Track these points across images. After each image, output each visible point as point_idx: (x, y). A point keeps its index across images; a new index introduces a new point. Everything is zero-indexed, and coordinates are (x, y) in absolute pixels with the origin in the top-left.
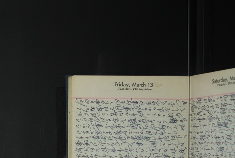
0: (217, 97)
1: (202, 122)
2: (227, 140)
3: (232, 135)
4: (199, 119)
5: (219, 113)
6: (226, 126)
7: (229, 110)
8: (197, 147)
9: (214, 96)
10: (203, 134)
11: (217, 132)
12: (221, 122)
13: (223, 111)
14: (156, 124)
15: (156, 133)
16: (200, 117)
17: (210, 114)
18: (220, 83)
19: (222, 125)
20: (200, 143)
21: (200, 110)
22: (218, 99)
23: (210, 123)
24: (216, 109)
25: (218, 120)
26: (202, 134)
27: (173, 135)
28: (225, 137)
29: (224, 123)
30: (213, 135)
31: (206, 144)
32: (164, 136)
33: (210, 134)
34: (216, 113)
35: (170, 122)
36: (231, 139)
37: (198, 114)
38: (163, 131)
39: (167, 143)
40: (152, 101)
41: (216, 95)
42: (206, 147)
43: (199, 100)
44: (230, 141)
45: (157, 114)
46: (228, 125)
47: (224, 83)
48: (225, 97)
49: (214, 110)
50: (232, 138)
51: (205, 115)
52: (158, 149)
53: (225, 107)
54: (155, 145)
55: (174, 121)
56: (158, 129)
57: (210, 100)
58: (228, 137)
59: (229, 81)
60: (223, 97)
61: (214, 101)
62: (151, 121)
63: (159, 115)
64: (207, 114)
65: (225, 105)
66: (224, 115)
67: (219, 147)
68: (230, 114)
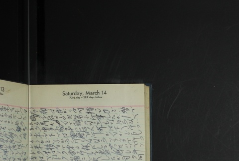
0: (69, 109)
1: (49, 132)
2: (83, 150)
3: (89, 145)
4: (44, 129)
5: (73, 124)
6: (81, 137)
7: (85, 122)
8: (42, 156)
9: (66, 107)
10: (51, 143)
11: (70, 143)
12: (75, 133)
13: (78, 123)
14: (7, 131)
15: (7, 141)
16: (45, 127)
17: (60, 124)
18: (73, 96)
19: (76, 136)
20: (46, 152)
21: (46, 120)
22: (70, 111)
23: (61, 133)
24: (67, 120)
25: (70, 131)
26: (48, 143)
27: (19, 144)
28: (81, 147)
29: (79, 134)
30: (65, 145)
31: (55, 154)
32: (13, 144)
33: (60, 144)
34: (68, 125)
35: (17, 130)
36: (88, 150)
37: (42, 124)
38: (12, 139)
39: (15, 152)
40: (4, 106)
41: (69, 107)
42: (55, 157)
43: (44, 111)
44: (87, 151)
45: (8, 121)
46: (84, 136)
47: (79, 96)
48: (80, 110)
49: (65, 121)
50: (89, 148)
51: (52, 125)
52: (9, 158)
53: (80, 119)
54: (6, 154)
55: (19, 129)
56: (9, 137)
57: (59, 111)
58: (84, 147)
59: (85, 95)
60: (77, 110)
61: (65, 112)
62: (3, 128)
63: (9, 122)
64: (56, 124)
65: (80, 117)
66: (78, 127)
67: (73, 157)
68: (86, 126)
